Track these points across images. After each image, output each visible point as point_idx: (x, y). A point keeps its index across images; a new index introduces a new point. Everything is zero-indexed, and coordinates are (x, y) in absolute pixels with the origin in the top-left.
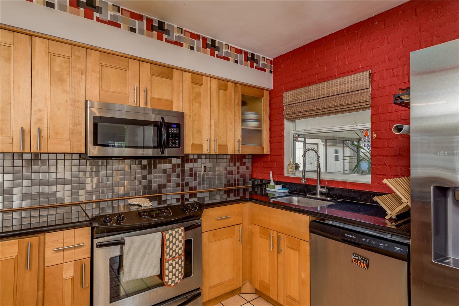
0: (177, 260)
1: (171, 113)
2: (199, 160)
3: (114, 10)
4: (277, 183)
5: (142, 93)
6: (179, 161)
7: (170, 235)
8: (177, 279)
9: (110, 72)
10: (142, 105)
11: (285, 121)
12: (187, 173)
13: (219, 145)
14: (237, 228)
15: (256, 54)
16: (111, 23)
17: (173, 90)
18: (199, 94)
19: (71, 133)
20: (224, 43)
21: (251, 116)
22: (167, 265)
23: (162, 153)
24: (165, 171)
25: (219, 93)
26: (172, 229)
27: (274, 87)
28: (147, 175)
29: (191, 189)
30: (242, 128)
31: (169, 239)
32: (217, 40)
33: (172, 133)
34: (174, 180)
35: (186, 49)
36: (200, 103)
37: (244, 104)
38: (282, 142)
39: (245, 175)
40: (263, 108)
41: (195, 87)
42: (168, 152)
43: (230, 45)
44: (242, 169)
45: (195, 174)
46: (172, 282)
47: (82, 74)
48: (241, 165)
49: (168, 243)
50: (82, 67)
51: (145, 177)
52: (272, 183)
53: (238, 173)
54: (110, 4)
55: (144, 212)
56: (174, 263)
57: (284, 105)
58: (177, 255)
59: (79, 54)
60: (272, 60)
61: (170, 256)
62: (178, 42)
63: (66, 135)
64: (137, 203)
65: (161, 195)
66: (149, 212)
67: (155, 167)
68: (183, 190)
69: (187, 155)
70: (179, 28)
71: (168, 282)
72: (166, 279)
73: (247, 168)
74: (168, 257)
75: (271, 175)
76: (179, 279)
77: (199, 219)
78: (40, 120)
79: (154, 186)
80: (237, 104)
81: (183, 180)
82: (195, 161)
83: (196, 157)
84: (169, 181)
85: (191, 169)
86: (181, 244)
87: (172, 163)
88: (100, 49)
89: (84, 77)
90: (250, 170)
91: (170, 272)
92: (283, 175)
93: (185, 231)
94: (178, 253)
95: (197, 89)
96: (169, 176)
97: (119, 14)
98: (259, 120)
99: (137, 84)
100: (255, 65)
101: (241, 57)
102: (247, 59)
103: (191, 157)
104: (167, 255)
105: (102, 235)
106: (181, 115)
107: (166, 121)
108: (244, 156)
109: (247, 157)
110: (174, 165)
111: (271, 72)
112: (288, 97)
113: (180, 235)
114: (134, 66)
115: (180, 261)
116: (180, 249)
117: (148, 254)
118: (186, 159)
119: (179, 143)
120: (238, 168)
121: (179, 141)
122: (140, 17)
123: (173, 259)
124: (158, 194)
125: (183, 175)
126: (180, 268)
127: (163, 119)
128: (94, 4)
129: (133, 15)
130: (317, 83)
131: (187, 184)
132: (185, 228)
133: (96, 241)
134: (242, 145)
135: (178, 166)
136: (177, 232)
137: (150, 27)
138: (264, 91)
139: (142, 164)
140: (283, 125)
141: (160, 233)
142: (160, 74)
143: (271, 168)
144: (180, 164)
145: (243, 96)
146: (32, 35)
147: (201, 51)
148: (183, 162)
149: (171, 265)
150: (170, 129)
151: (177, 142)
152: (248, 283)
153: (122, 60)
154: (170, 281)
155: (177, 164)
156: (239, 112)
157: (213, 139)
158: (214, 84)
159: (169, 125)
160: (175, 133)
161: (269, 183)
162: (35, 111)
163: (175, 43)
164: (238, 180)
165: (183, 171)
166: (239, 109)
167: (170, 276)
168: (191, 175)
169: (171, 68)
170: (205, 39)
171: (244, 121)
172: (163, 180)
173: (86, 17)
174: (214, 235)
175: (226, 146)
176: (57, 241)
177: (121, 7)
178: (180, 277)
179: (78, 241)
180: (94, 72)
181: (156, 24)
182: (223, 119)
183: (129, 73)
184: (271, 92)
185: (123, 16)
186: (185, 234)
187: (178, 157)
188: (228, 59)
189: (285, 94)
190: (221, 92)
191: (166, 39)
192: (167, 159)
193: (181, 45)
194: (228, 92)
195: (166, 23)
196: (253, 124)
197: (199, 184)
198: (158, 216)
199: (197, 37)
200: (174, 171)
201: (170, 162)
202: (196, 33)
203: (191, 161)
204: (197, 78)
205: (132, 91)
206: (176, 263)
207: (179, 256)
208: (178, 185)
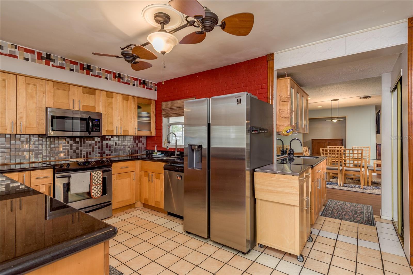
0: (98, 186)
1: (94, 113)
2: (112, 139)
3: (61, 60)
4: (158, 151)
5: (78, 103)
6: (99, 139)
7: (94, 174)
8: (98, 195)
9: (59, 92)
10: (77, 109)
11: (163, 118)
12: (104, 146)
13: (124, 131)
14: (132, 173)
15: (146, 80)
16: (60, 67)
17: (95, 101)
18: (111, 103)
19: (38, 124)
20: (126, 75)
21: (144, 114)
22: (93, 187)
23: (90, 134)
24: (90, 145)
25: (123, 102)
26: (96, 171)
27: (157, 98)
28: (80, 147)
29: (107, 155)
30: (138, 122)
31: (94, 175)
32: (122, 74)
33: (95, 124)
34: (96, 149)
35: (103, 79)
36: (112, 108)
37: (139, 107)
38: (161, 129)
39: (141, 148)
40: (151, 110)
41: (109, 99)
42: (92, 134)
43: (130, 76)
44: (140, 144)
45: (110, 147)
46: (96, 195)
47: (44, 94)
48: (139, 142)
49: (93, 177)
50: (44, 90)
51: (78, 148)
52: (156, 151)
53: (137, 147)
54: (59, 57)
55: (80, 163)
56: (97, 187)
57: (162, 109)
58: (98, 184)
59: (42, 84)
60: (157, 83)
61: (95, 184)
62: (98, 76)
63: (35, 125)
64: (75, 160)
65: (88, 159)
66: (83, 163)
67: (84, 143)
68: (102, 156)
69: (104, 136)
70: (99, 68)
71: (93, 196)
72: (93, 194)
73: (143, 144)
74: (93, 184)
75: (156, 147)
76: (99, 195)
77: (111, 167)
78: (21, 118)
79: (84, 153)
80: (135, 108)
81: (102, 150)
82: (110, 139)
83: (110, 137)
84: (93, 151)
85: (107, 144)
86: (100, 178)
87: (95, 140)
88: (54, 81)
89: (45, 95)
90: (145, 145)
91: (95, 191)
92: (162, 147)
93: (103, 172)
94: (99, 182)
95: (110, 100)
96: (93, 148)
97: (64, 62)
98: (149, 117)
99: (74, 98)
100: (146, 86)
101: (137, 83)
102: (140, 83)
103: (107, 137)
104: (93, 183)
105: (59, 172)
106: (100, 114)
107: (92, 118)
108: (141, 137)
109: (143, 137)
110: (96, 142)
111: (156, 90)
112: (164, 105)
113: (100, 174)
114: (72, 89)
115: (100, 186)
116: (100, 180)
117: (83, 181)
118: (103, 138)
119: (99, 130)
120: (137, 144)
121: (99, 128)
122: (76, 63)
123: (96, 185)
124: (86, 158)
125: (102, 147)
126: (100, 189)
127: (90, 117)
128: (50, 58)
129: (72, 62)
130: (176, 100)
131: (104, 153)
132: (103, 171)
133: (56, 175)
134: (138, 130)
135: (99, 142)
136: (98, 172)
137: (82, 68)
138: (152, 101)
139: (76, 140)
140: (162, 120)
141: (90, 173)
142: (88, 92)
143: (156, 144)
144: (100, 141)
145: (138, 103)
146: (17, 75)
147: (112, 80)
148: (102, 140)
149: (95, 187)
150: (94, 122)
151: (98, 129)
152: (139, 202)
153: (66, 86)
154: (95, 195)
155: (98, 141)
156: (136, 112)
157: (120, 127)
158: (120, 97)
159: (93, 120)
160: (97, 124)
161: (155, 152)
162: (19, 113)
163: (97, 76)
164: (137, 151)
165: (102, 145)
166: (136, 111)
167: (95, 193)
168: (107, 147)
169: (95, 89)
170: (114, 74)
171: (139, 117)
172: (89, 150)
173: (46, 64)
174: (119, 176)
175: (128, 131)
176: (37, 174)
177: (65, 58)
178: (100, 194)
179: (47, 175)
180: (50, 92)
181: (85, 66)
182: (126, 116)
183: (70, 92)
184: (156, 101)
185: (67, 63)
186: (103, 174)
187: (99, 137)
188: (129, 84)
189: (163, 104)
190: (125, 101)
191: (91, 74)
192: (92, 138)
193: (100, 77)
194: (129, 102)
195: (91, 66)
196: (145, 119)
197: (112, 152)
198: (88, 165)
199: (110, 72)
200: (96, 145)
201: (94, 140)
202: (109, 70)
203: (107, 139)
204: (110, 94)
205: (72, 102)
206: (98, 187)
207: (99, 184)
208: (99, 153)
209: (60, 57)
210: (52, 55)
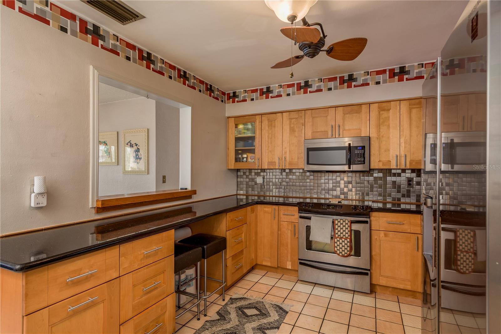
1: (357, 138)
2: (403, 174)
3: (319, 82)
5: (337, 128)
6: (381, 175)
12: (389, 185)
16: (317, 91)
17: (361, 120)
18: (387, 119)
20: (416, 64)
25: (411, 112)
29: (394, 199)
31: (337, 224)
32: (407, 65)
33: (358, 154)
34: (377, 190)
35: (372, 86)
36: (389, 126)
41: (382, 114)
42: (354, 167)
45: (399, 187)
47: (303, 125)
50: (303, 122)
56: (341, 241)
58: (344, 237)
59: (301, 115)
61: (339, 236)
62: (364, 84)
63: (296, 160)
66: (328, 206)
70: (366, 72)
74: (337, 235)
77: (368, 218)
78: (286, 153)
81: (385, 191)
82: (399, 175)
83: (400, 171)
84: (372, 191)
85: (394, 182)
87: (374, 176)
88: (311, 108)
89: (304, 127)
95: (384, 114)
96: (372, 187)
97: (322, 83)
99: (333, 123)
103: (393, 171)
106: (368, 139)
107: (353, 145)
113: (347, 224)
114: (331, 112)
115: (346, 241)
119: (364, 161)
121: (364, 159)
122: (335, 79)
123: (341, 238)
125: (385, 187)
126: (346, 246)
127: (349, 144)
128: (308, 84)
129: (330, 80)
131: (390, 195)
135: (380, 178)
136: (344, 222)
137: (342, 82)
142: (351, 112)
144: (382, 177)
146: (282, 112)
147: (388, 82)
148: (385, 175)
149: (339, 241)
150: (356, 150)
151: (362, 160)
157: (404, 155)
160: (361, 153)
162: (284, 149)
163: (363, 85)
165: (385, 183)
167: (338, 248)
168: (394, 187)
169: (360, 105)
170: (392, 71)
173: (304, 93)
176: (285, 210)
177: (323, 78)
179: (292, 212)
180: (309, 122)
181: (346, 78)
183: (329, 117)
185: (325, 83)
188: (422, 77)
191: (354, 85)
193: (368, 84)
195: (355, 73)
197: (403, 196)
199: (384, 72)
200: (376, 183)
201: (372, 175)
202: (382, 69)
203: (394, 175)
204: (384, 106)
205: (330, 128)
206: (343, 241)
207: (346, 237)
208: (380, 195)
209: (317, 79)
210: (310, 80)
